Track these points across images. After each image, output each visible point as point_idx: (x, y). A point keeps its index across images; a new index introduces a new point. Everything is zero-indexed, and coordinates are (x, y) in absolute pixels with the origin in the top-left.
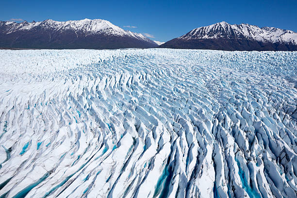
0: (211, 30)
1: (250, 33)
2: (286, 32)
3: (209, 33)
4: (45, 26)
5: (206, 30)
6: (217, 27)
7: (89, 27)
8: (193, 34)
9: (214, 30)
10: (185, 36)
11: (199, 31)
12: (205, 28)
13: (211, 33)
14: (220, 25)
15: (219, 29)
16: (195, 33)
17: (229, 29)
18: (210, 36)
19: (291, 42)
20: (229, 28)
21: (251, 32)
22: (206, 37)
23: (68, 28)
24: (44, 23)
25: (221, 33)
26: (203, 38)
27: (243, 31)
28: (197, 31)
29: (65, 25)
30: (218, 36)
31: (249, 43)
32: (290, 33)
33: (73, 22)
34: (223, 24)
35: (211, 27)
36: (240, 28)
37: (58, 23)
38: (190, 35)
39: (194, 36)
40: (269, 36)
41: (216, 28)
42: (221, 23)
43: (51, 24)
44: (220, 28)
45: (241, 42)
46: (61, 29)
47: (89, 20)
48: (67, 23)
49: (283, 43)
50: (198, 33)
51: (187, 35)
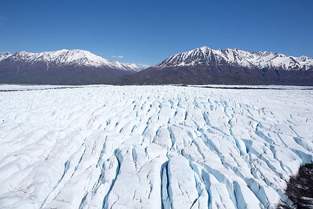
0: (189, 57)
1: (235, 59)
2: (277, 56)
3: (186, 59)
4: (16, 58)
5: (184, 57)
6: (196, 52)
7: (64, 58)
8: (169, 61)
9: (192, 56)
10: (160, 64)
11: (176, 58)
12: (184, 54)
13: (189, 59)
14: (200, 50)
15: (198, 55)
16: (172, 60)
17: (209, 55)
18: (187, 63)
19: (281, 67)
20: (210, 53)
21: (237, 57)
22: (183, 64)
23: (40, 59)
24: (15, 55)
25: (200, 59)
26: (179, 65)
27: (228, 56)
28: (174, 58)
29: (38, 57)
30: (196, 62)
31: (232, 70)
32: (281, 56)
33: (47, 53)
34: (204, 49)
35: (190, 53)
36: (224, 53)
37: (31, 54)
38: (166, 63)
39: (170, 64)
40: (259, 61)
41: (195, 54)
42: (202, 49)
43: (23, 55)
44: (200, 54)
45: (221, 68)
46: (33, 61)
47: (66, 51)
48: (41, 54)
49: (272, 68)
50: (174, 60)
51: (163, 63)
